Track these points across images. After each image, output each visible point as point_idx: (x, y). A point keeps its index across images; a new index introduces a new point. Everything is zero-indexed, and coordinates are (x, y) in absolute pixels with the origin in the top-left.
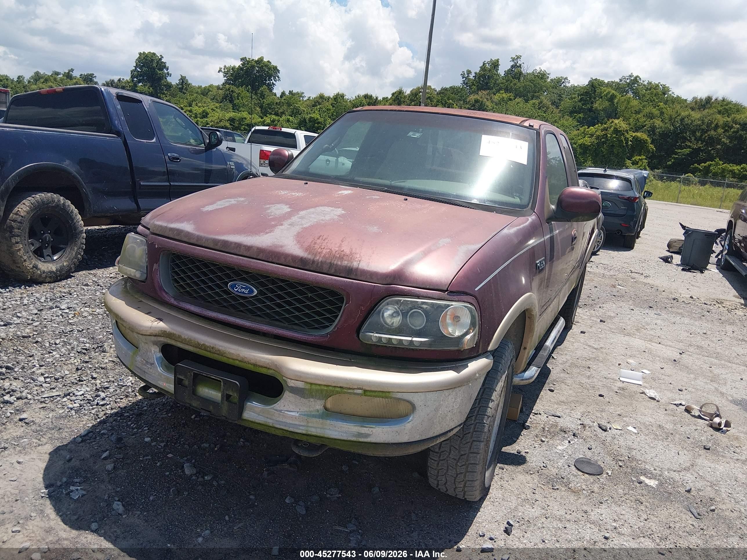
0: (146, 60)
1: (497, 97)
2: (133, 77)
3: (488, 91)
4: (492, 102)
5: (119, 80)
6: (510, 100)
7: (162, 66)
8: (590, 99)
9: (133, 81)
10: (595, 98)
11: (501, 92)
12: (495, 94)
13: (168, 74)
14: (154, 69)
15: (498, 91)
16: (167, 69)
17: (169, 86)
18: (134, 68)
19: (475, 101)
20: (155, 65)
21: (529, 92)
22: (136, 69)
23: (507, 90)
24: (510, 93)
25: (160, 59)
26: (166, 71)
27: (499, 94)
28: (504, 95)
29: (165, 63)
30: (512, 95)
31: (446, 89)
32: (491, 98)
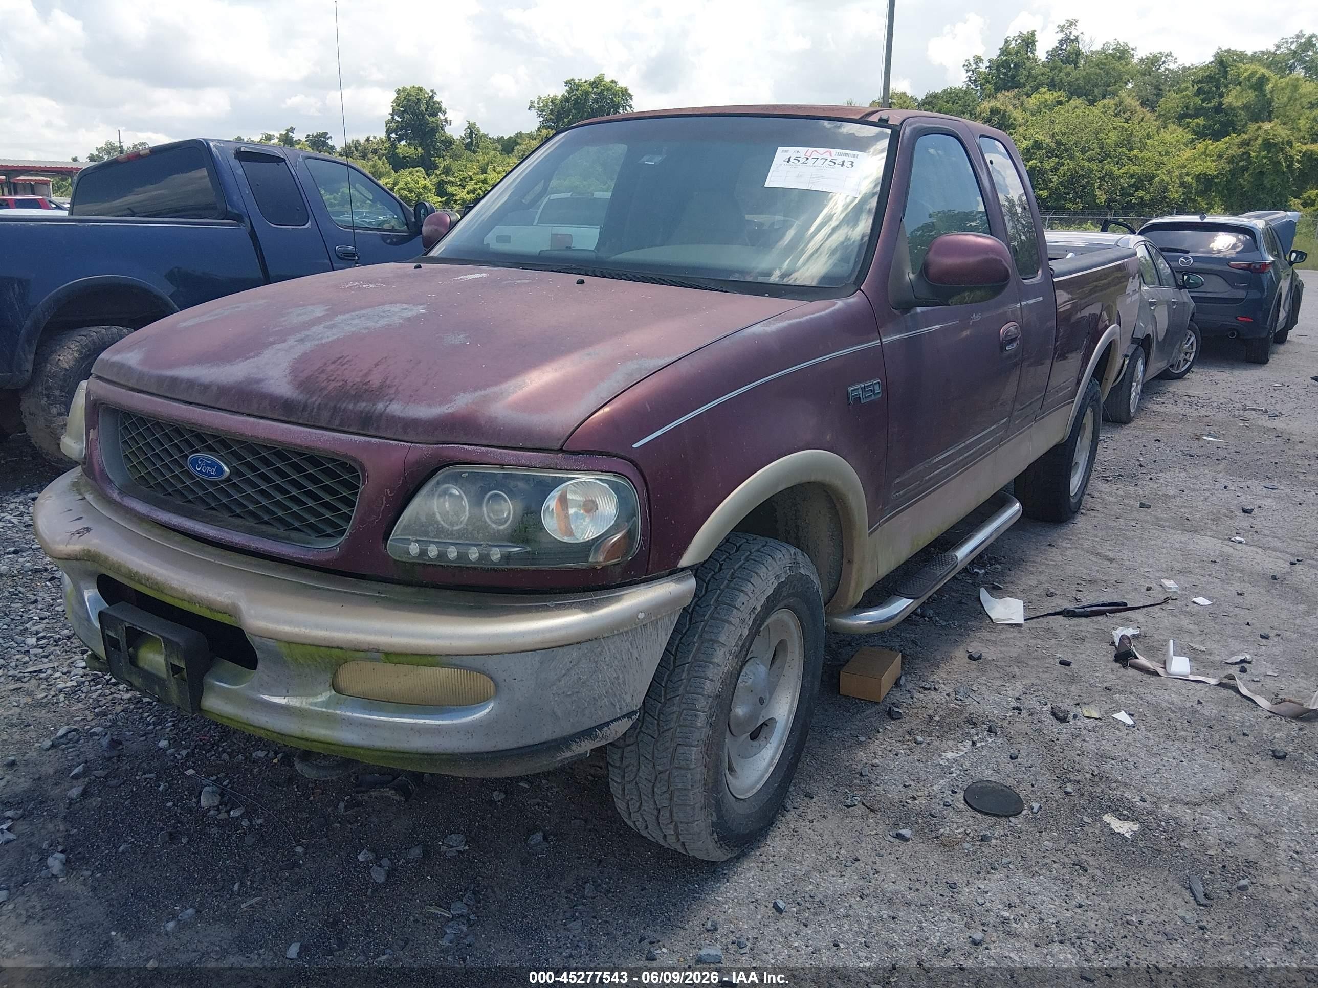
0: (409, 100)
1: (1032, 102)
2: (389, 132)
3: (1016, 90)
4: (1025, 110)
5: (368, 140)
6: (1060, 103)
7: (434, 108)
8: (1218, 88)
9: (389, 138)
10: (1226, 87)
11: (1043, 90)
12: (1029, 96)
13: (446, 121)
14: (423, 116)
15: (1036, 89)
16: (445, 113)
17: (449, 142)
18: (390, 117)
19: (992, 111)
20: (423, 108)
21: (1096, 86)
22: (393, 118)
23: (1052, 86)
24: (1060, 90)
25: (432, 97)
26: (442, 117)
27: (1038, 96)
28: (1047, 96)
29: (439, 103)
30: (1061, 95)
31: (935, 96)
32: (1022, 104)
